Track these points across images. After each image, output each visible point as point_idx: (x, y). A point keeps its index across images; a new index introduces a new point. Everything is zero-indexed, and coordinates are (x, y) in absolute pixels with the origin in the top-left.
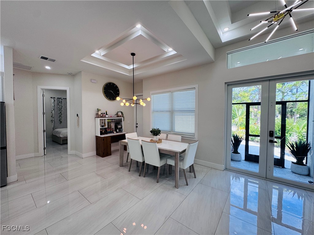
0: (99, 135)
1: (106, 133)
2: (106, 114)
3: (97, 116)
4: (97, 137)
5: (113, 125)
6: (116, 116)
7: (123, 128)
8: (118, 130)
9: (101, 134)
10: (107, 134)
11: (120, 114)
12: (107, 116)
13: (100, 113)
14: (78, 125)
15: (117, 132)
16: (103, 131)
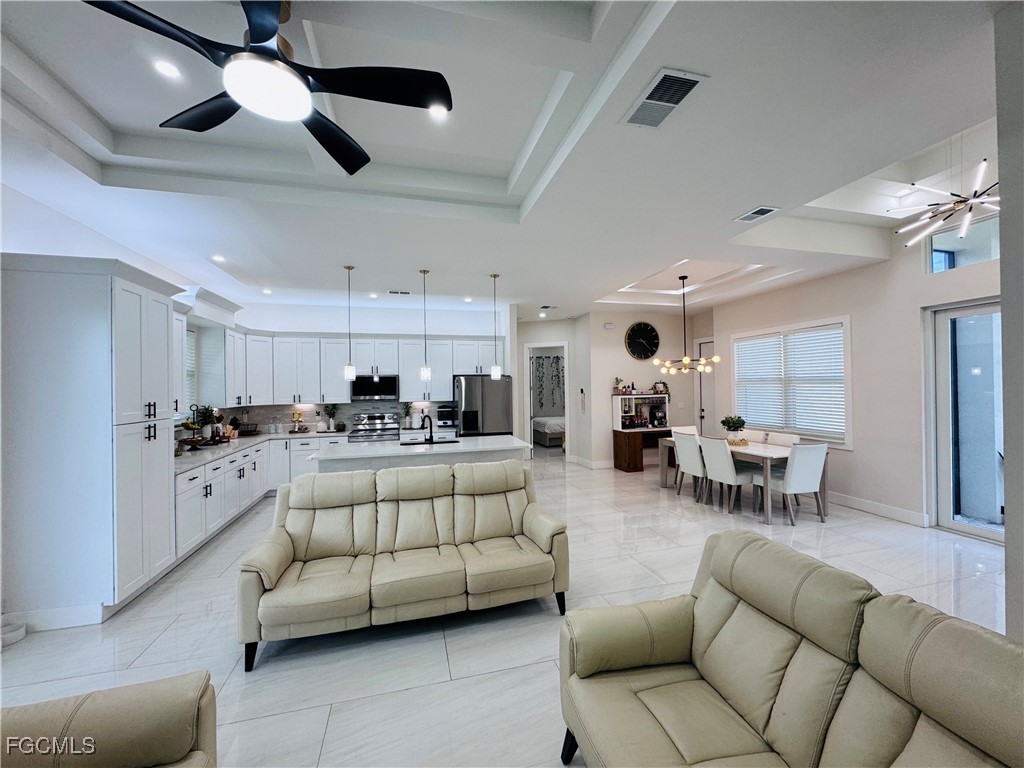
0: (620, 429)
1: (632, 425)
2: (633, 388)
3: (616, 392)
4: (616, 433)
5: (646, 412)
6: (652, 392)
7: (667, 418)
8: (656, 422)
9: (623, 428)
10: (634, 428)
11: (661, 387)
12: (634, 392)
13: (620, 386)
14: (583, 408)
15: (654, 426)
16: (628, 422)
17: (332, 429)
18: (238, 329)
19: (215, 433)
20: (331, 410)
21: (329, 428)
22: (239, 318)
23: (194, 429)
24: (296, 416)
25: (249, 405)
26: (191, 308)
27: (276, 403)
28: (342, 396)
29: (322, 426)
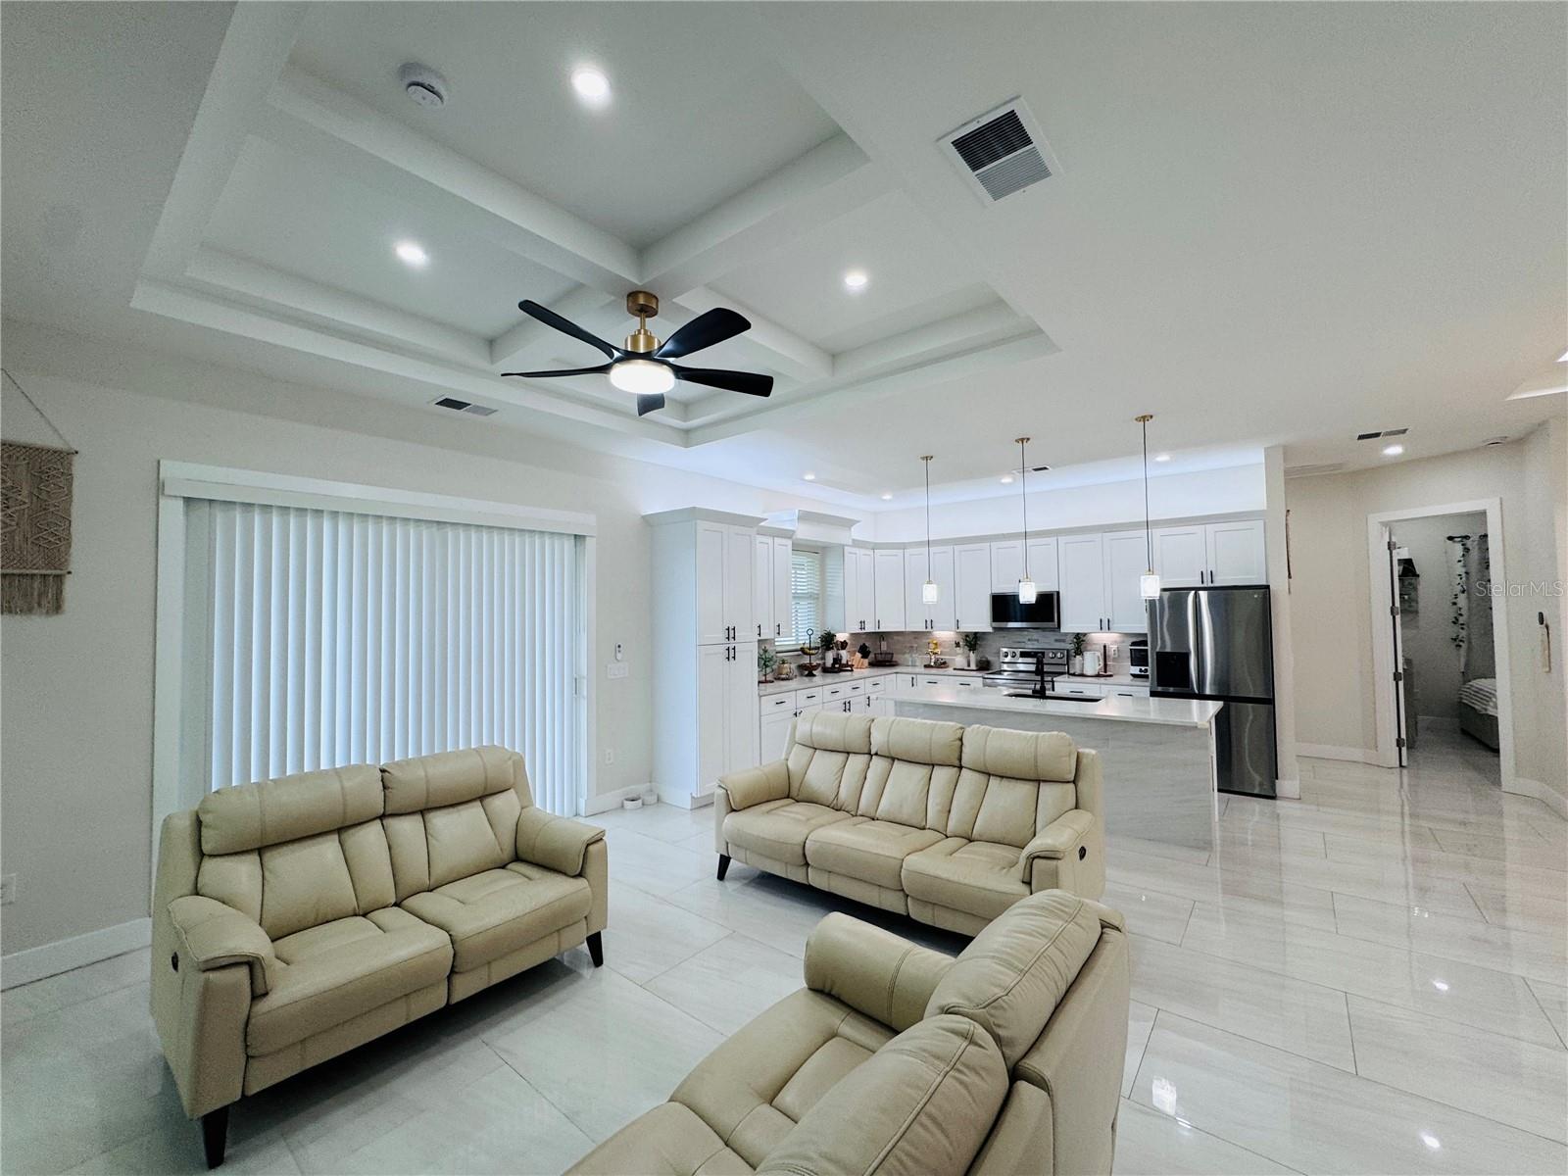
14: (1546, 662)
17: (973, 667)
18: (856, 544)
19: (837, 660)
20: (973, 641)
21: (969, 665)
22: (856, 533)
23: (810, 655)
24: (932, 646)
25: (877, 630)
26: (794, 532)
27: (908, 630)
28: (980, 620)
29: (959, 660)
